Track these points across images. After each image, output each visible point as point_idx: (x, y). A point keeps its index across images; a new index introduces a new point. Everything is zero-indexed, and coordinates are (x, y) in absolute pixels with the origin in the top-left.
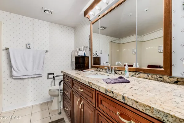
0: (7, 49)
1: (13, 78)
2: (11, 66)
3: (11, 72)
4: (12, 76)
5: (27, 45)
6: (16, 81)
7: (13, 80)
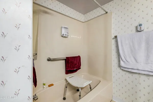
0: (116, 37)
1: (121, 69)
2: (119, 55)
3: (119, 61)
4: (120, 66)
5: (137, 26)
6: (124, 72)
7: (121, 71)
